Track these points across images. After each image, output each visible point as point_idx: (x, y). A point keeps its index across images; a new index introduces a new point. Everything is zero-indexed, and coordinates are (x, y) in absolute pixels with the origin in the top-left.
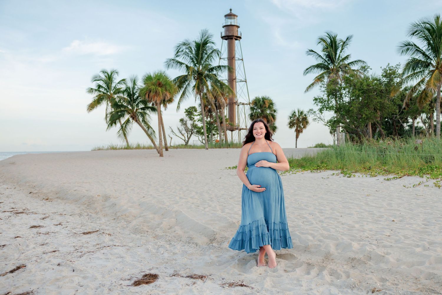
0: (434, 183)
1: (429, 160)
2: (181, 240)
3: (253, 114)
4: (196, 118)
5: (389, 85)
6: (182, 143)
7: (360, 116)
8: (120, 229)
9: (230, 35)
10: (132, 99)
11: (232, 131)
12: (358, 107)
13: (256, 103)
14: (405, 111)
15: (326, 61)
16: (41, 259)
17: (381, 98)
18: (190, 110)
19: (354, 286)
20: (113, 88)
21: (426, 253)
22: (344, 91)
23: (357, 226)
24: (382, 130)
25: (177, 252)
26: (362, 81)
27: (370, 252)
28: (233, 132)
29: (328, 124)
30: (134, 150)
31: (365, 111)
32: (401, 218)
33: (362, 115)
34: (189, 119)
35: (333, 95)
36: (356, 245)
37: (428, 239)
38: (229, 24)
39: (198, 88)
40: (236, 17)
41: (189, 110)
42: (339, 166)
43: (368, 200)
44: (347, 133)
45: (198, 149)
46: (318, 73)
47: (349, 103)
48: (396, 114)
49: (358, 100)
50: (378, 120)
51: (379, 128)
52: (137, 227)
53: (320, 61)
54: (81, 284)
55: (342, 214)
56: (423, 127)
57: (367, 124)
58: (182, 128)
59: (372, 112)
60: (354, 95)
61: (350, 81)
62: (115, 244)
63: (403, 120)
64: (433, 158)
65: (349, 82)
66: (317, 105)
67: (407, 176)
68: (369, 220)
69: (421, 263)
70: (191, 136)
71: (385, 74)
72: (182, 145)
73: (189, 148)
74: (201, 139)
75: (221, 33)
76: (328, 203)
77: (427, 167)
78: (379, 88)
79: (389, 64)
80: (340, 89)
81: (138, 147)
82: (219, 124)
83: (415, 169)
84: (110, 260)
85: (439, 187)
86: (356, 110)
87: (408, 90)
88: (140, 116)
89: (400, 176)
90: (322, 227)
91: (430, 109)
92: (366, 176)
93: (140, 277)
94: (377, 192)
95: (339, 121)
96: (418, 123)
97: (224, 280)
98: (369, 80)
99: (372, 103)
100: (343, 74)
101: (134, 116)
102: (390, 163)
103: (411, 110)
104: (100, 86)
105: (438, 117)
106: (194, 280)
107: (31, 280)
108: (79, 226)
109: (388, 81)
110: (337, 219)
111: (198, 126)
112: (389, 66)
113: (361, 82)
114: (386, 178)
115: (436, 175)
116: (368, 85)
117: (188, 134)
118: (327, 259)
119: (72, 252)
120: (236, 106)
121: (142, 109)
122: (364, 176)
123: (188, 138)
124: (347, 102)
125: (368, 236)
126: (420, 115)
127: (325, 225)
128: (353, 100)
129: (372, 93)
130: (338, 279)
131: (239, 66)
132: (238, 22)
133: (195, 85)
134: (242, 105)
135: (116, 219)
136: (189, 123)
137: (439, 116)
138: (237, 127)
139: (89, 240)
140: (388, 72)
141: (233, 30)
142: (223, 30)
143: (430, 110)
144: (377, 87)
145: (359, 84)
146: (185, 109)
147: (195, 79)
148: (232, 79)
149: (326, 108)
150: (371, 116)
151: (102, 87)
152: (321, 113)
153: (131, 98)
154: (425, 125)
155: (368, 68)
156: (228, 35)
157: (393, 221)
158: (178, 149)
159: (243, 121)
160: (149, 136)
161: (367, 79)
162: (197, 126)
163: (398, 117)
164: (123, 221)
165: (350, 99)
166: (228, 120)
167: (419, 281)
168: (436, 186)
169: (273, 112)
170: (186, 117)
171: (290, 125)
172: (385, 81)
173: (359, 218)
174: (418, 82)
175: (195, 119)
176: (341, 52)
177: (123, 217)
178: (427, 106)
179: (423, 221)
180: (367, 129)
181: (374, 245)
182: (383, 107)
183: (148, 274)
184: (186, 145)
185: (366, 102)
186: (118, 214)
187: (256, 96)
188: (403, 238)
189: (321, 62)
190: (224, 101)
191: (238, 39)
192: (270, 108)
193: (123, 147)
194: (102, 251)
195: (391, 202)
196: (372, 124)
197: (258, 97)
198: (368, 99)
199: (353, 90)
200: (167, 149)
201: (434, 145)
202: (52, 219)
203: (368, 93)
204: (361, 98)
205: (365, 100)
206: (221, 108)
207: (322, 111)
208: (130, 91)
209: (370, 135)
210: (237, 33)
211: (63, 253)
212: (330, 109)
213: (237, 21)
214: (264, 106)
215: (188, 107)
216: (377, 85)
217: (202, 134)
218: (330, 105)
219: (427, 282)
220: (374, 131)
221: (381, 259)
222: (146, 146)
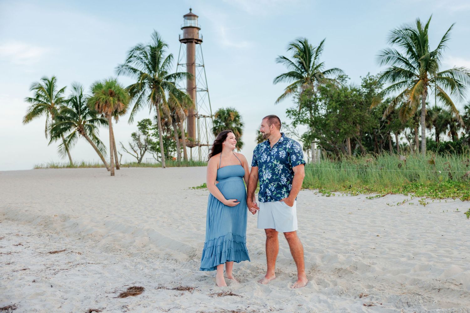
0: (419, 201)
1: (413, 178)
2: (158, 257)
3: (217, 128)
4: (151, 132)
5: (369, 96)
6: (135, 161)
7: (338, 131)
8: (89, 249)
9: (190, 37)
10: (79, 110)
11: (191, 147)
12: (335, 121)
13: (220, 115)
14: (387, 125)
15: (299, 69)
16: (13, 277)
17: (361, 111)
18: (144, 123)
19: (341, 292)
20: (54, 97)
21: (411, 262)
22: (320, 102)
23: (341, 241)
24: (363, 146)
25: (157, 267)
26: (339, 91)
27: (356, 262)
28: (193, 148)
29: (302, 140)
30: (79, 169)
31: (343, 124)
32: (385, 234)
33: (340, 130)
34: (142, 133)
35: (307, 107)
36: (341, 257)
37: (413, 251)
38: (188, 25)
39: (154, 98)
40: (196, 18)
41: (142, 123)
42: (317, 185)
43: (350, 218)
44: (324, 149)
45: (153, 168)
46: (290, 82)
47: (325, 116)
48: (377, 129)
49: (335, 113)
50: (357, 135)
51: (359, 144)
52: (108, 246)
53: (292, 69)
54: (65, 297)
55: (324, 231)
56: (407, 143)
57: (345, 140)
58: (134, 143)
59: (350, 126)
60: (331, 107)
61: (327, 91)
62: (88, 262)
63: (385, 135)
64: (419, 175)
65: (325, 93)
66: (290, 117)
67: (390, 194)
68: (353, 235)
69: (406, 271)
70: (144, 152)
71: (365, 84)
72: (134, 163)
73: (143, 167)
74: (156, 157)
75: (180, 36)
76: (308, 221)
77: (412, 185)
78: (358, 100)
79: (369, 73)
80: (316, 99)
81: (83, 166)
82: (177, 138)
83: (399, 187)
84: (88, 276)
85: (424, 205)
86: (334, 124)
87: (390, 102)
88: (88, 129)
89: (383, 195)
90: (305, 242)
91: (414, 123)
92: (347, 195)
93: (125, 290)
94: (359, 211)
95: (314, 136)
96: (401, 139)
97: (212, 291)
98: (347, 91)
99: (351, 116)
100: (318, 84)
101: (81, 129)
102: (372, 182)
103: (394, 124)
104: (38, 96)
105: (423, 131)
106: (182, 292)
107: (9, 296)
108: (43, 246)
109: (369, 91)
110: (320, 235)
111: (153, 141)
112: (369, 76)
113: (339, 93)
114: (368, 196)
115: (422, 193)
116: (346, 96)
117: (141, 150)
118: (313, 271)
119: (44, 269)
120: (196, 119)
121: (90, 121)
122: (345, 195)
123: (141, 155)
124: (323, 114)
125: (353, 249)
126: (403, 129)
127: (308, 240)
128: (330, 112)
129: (350, 105)
130: (326, 287)
131: (199, 73)
132: (198, 24)
133: (151, 94)
134: (203, 118)
135: (81, 238)
136: (143, 138)
137: (425, 131)
138: (197, 143)
139: (58, 259)
140: (369, 81)
141: (193, 33)
142: (182, 32)
143: (415, 125)
144: (356, 98)
145: (336, 95)
146: (138, 122)
147: (150, 87)
148: (191, 88)
149: (300, 121)
150: (350, 131)
151: (42, 96)
152: (294, 127)
153: (78, 108)
154: (409, 141)
155: (346, 77)
156: (187, 37)
157: (378, 236)
158: (130, 168)
159: (203, 136)
160: (98, 152)
161: (346, 89)
162: (151, 141)
163: (379, 131)
164: (90, 240)
165: (327, 112)
166: (187, 135)
167: (404, 286)
168: (421, 204)
169: (239, 126)
170: (139, 132)
171: (259, 141)
172: (365, 92)
173: (342, 234)
174: (401, 93)
175: (149, 134)
176: (315, 59)
177: (90, 237)
178: (412, 120)
179: (407, 236)
180: (346, 146)
181: (360, 256)
182: (362, 121)
183: (134, 287)
184: (139, 163)
185: (344, 114)
186: (83, 234)
187: (220, 108)
188: (388, 250)
189: (294, 71)
190: (184, 113)
191: (199, 42)
192: (235, 121)
193: (66, 165)
194: (77, 269)
195: (374, 219)
196: (350, 139)
197: (222, 109)
198: (347, 112)
199: (329, 101)
200: (118, 168)
201: (419, 161)
202: (9, 240)
203: (346, 105)
204: (338, 111)
205: (343, 113)
206: (180, 120)
207: (296, 125)
208: (77, 101)
209: (349, 151)
210: (197, 35)
211: (34, 271)
212: (305, 123)
213: (197, 22)
214: (229, 118)
215: (142, 119)
216: (356, 96)
217: (158, 150)
218: (305, 118)
219: (412, 287)
220: (353, 148)
221: (367, 268)
222: (93, 164)
